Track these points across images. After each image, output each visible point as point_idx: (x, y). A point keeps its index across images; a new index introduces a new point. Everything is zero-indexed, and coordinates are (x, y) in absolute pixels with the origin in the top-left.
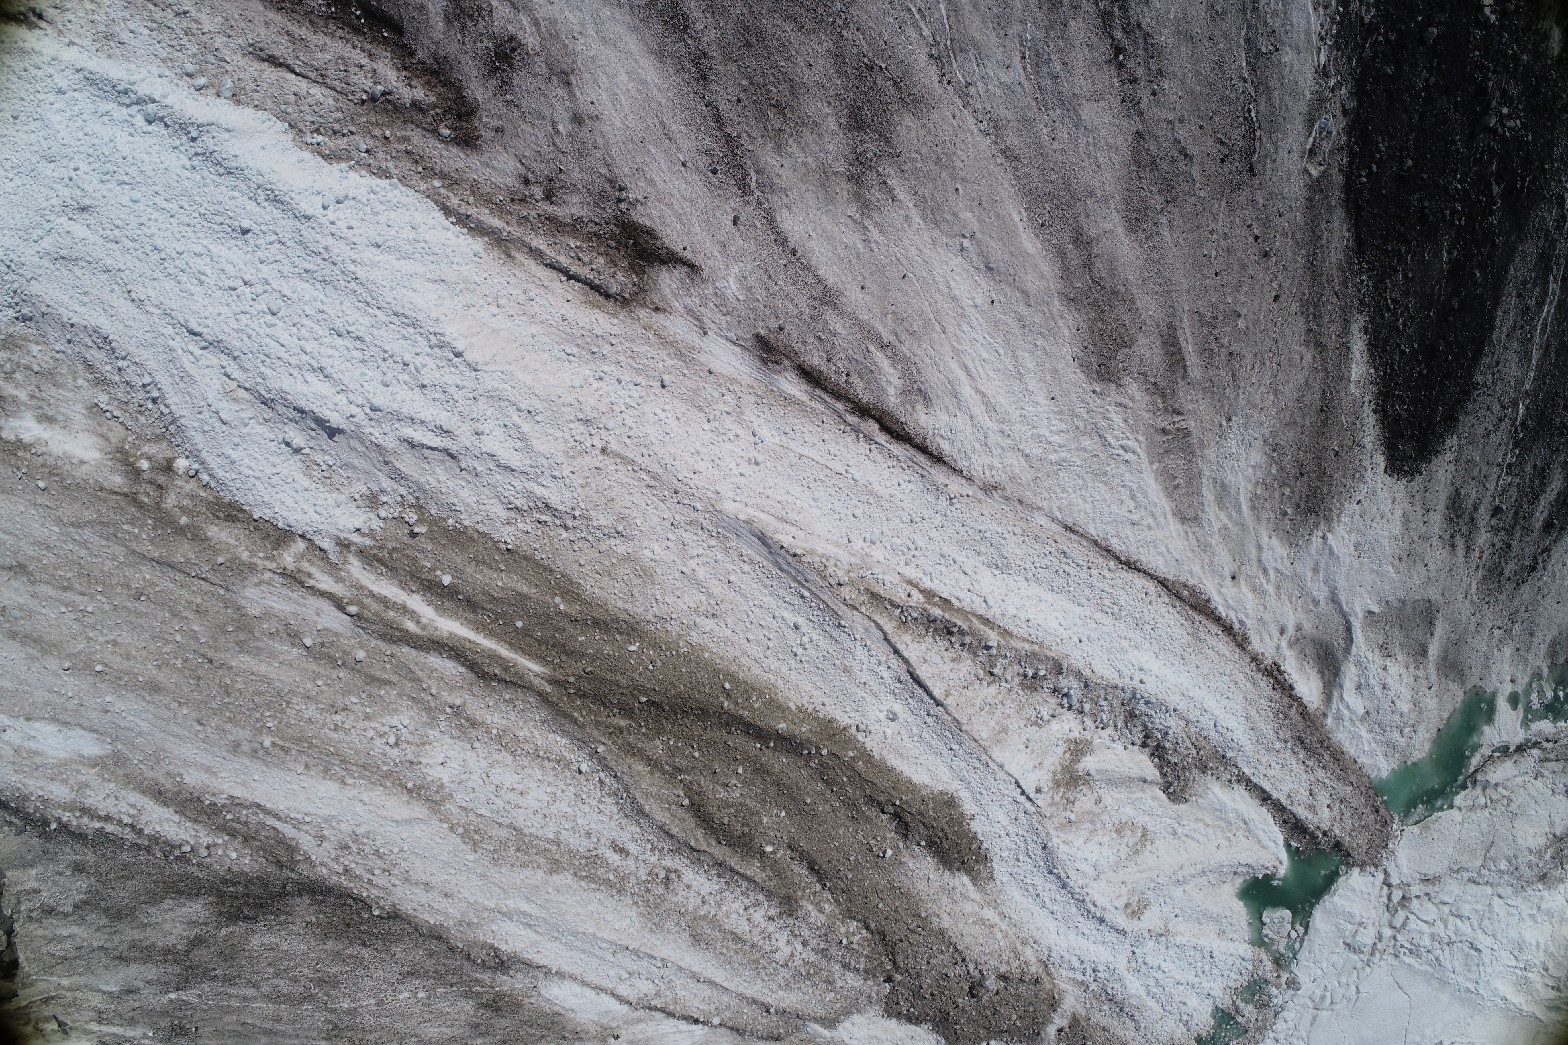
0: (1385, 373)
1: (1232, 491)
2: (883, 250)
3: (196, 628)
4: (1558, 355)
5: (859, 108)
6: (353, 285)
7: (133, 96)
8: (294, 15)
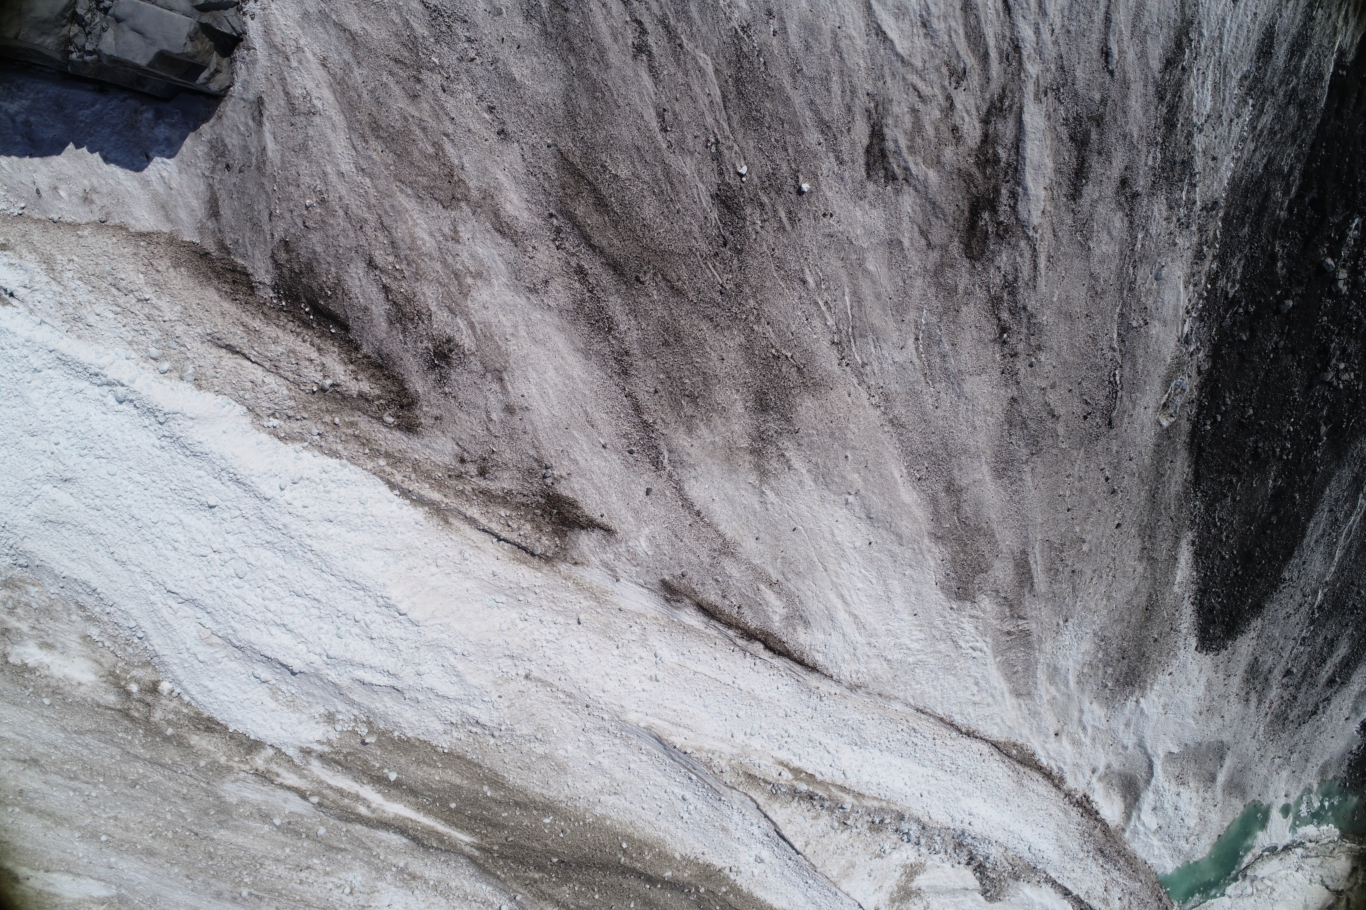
0: (1205, 575)
1: (1062, 671)
2: (777, 509)
3: (183, 811)
4: (1357, 553)
5: (765, 394)
6: (309, 555)
7: (103, 379)
8: (248, 307)
